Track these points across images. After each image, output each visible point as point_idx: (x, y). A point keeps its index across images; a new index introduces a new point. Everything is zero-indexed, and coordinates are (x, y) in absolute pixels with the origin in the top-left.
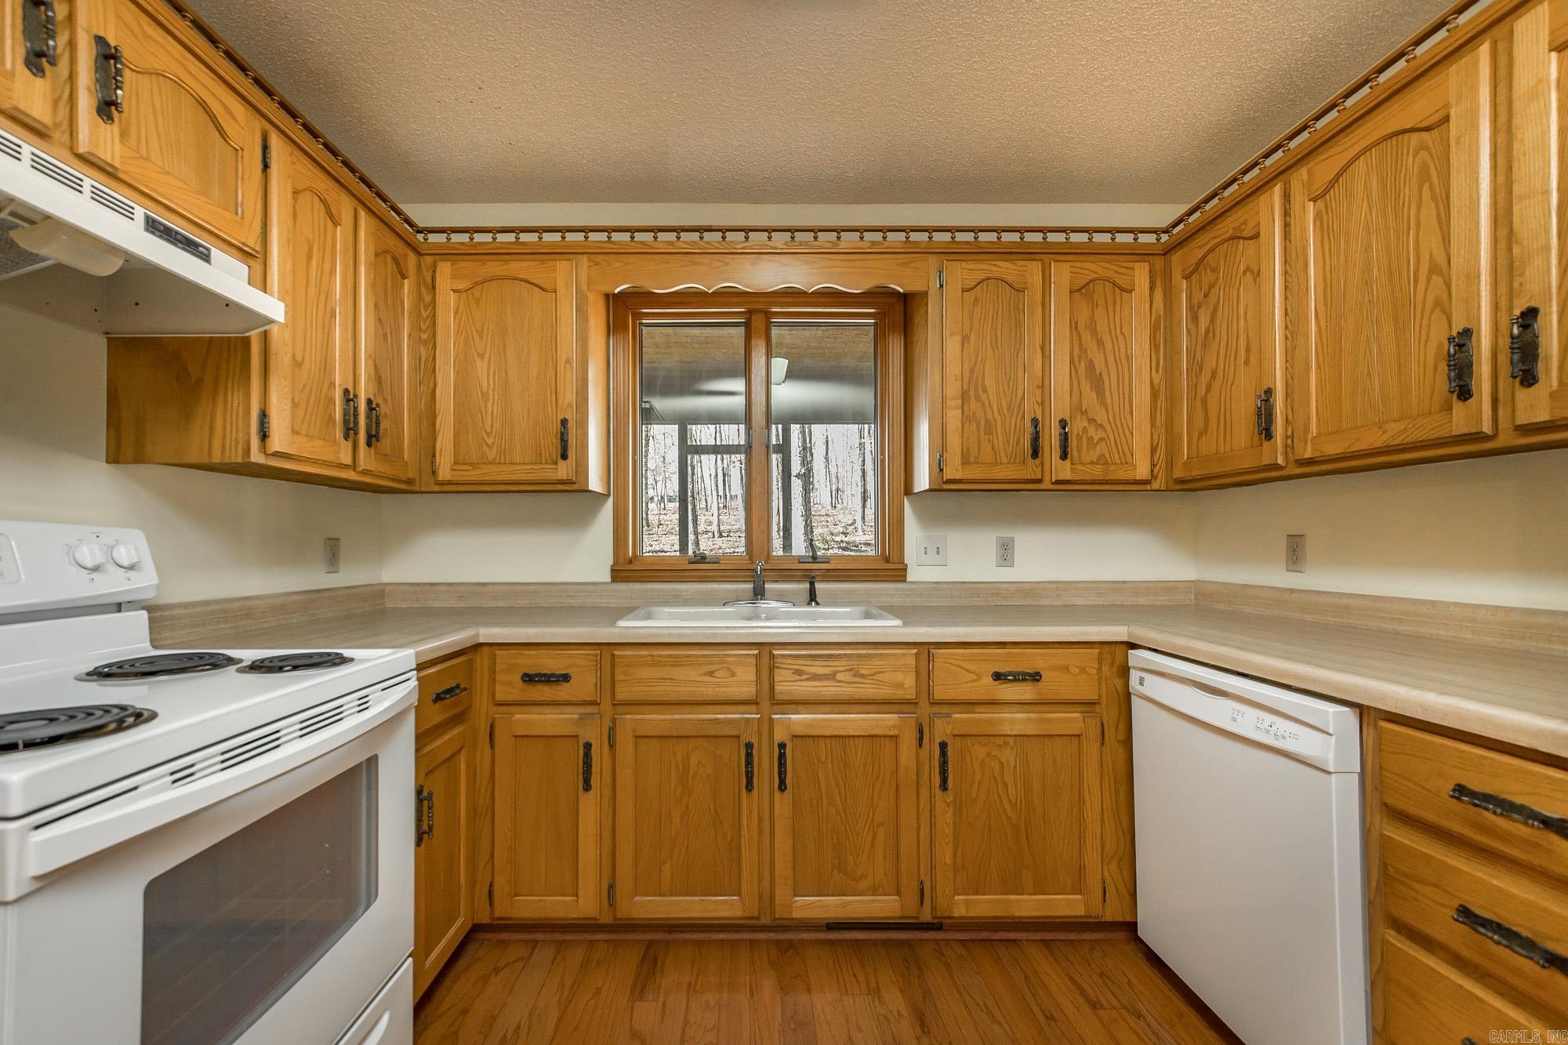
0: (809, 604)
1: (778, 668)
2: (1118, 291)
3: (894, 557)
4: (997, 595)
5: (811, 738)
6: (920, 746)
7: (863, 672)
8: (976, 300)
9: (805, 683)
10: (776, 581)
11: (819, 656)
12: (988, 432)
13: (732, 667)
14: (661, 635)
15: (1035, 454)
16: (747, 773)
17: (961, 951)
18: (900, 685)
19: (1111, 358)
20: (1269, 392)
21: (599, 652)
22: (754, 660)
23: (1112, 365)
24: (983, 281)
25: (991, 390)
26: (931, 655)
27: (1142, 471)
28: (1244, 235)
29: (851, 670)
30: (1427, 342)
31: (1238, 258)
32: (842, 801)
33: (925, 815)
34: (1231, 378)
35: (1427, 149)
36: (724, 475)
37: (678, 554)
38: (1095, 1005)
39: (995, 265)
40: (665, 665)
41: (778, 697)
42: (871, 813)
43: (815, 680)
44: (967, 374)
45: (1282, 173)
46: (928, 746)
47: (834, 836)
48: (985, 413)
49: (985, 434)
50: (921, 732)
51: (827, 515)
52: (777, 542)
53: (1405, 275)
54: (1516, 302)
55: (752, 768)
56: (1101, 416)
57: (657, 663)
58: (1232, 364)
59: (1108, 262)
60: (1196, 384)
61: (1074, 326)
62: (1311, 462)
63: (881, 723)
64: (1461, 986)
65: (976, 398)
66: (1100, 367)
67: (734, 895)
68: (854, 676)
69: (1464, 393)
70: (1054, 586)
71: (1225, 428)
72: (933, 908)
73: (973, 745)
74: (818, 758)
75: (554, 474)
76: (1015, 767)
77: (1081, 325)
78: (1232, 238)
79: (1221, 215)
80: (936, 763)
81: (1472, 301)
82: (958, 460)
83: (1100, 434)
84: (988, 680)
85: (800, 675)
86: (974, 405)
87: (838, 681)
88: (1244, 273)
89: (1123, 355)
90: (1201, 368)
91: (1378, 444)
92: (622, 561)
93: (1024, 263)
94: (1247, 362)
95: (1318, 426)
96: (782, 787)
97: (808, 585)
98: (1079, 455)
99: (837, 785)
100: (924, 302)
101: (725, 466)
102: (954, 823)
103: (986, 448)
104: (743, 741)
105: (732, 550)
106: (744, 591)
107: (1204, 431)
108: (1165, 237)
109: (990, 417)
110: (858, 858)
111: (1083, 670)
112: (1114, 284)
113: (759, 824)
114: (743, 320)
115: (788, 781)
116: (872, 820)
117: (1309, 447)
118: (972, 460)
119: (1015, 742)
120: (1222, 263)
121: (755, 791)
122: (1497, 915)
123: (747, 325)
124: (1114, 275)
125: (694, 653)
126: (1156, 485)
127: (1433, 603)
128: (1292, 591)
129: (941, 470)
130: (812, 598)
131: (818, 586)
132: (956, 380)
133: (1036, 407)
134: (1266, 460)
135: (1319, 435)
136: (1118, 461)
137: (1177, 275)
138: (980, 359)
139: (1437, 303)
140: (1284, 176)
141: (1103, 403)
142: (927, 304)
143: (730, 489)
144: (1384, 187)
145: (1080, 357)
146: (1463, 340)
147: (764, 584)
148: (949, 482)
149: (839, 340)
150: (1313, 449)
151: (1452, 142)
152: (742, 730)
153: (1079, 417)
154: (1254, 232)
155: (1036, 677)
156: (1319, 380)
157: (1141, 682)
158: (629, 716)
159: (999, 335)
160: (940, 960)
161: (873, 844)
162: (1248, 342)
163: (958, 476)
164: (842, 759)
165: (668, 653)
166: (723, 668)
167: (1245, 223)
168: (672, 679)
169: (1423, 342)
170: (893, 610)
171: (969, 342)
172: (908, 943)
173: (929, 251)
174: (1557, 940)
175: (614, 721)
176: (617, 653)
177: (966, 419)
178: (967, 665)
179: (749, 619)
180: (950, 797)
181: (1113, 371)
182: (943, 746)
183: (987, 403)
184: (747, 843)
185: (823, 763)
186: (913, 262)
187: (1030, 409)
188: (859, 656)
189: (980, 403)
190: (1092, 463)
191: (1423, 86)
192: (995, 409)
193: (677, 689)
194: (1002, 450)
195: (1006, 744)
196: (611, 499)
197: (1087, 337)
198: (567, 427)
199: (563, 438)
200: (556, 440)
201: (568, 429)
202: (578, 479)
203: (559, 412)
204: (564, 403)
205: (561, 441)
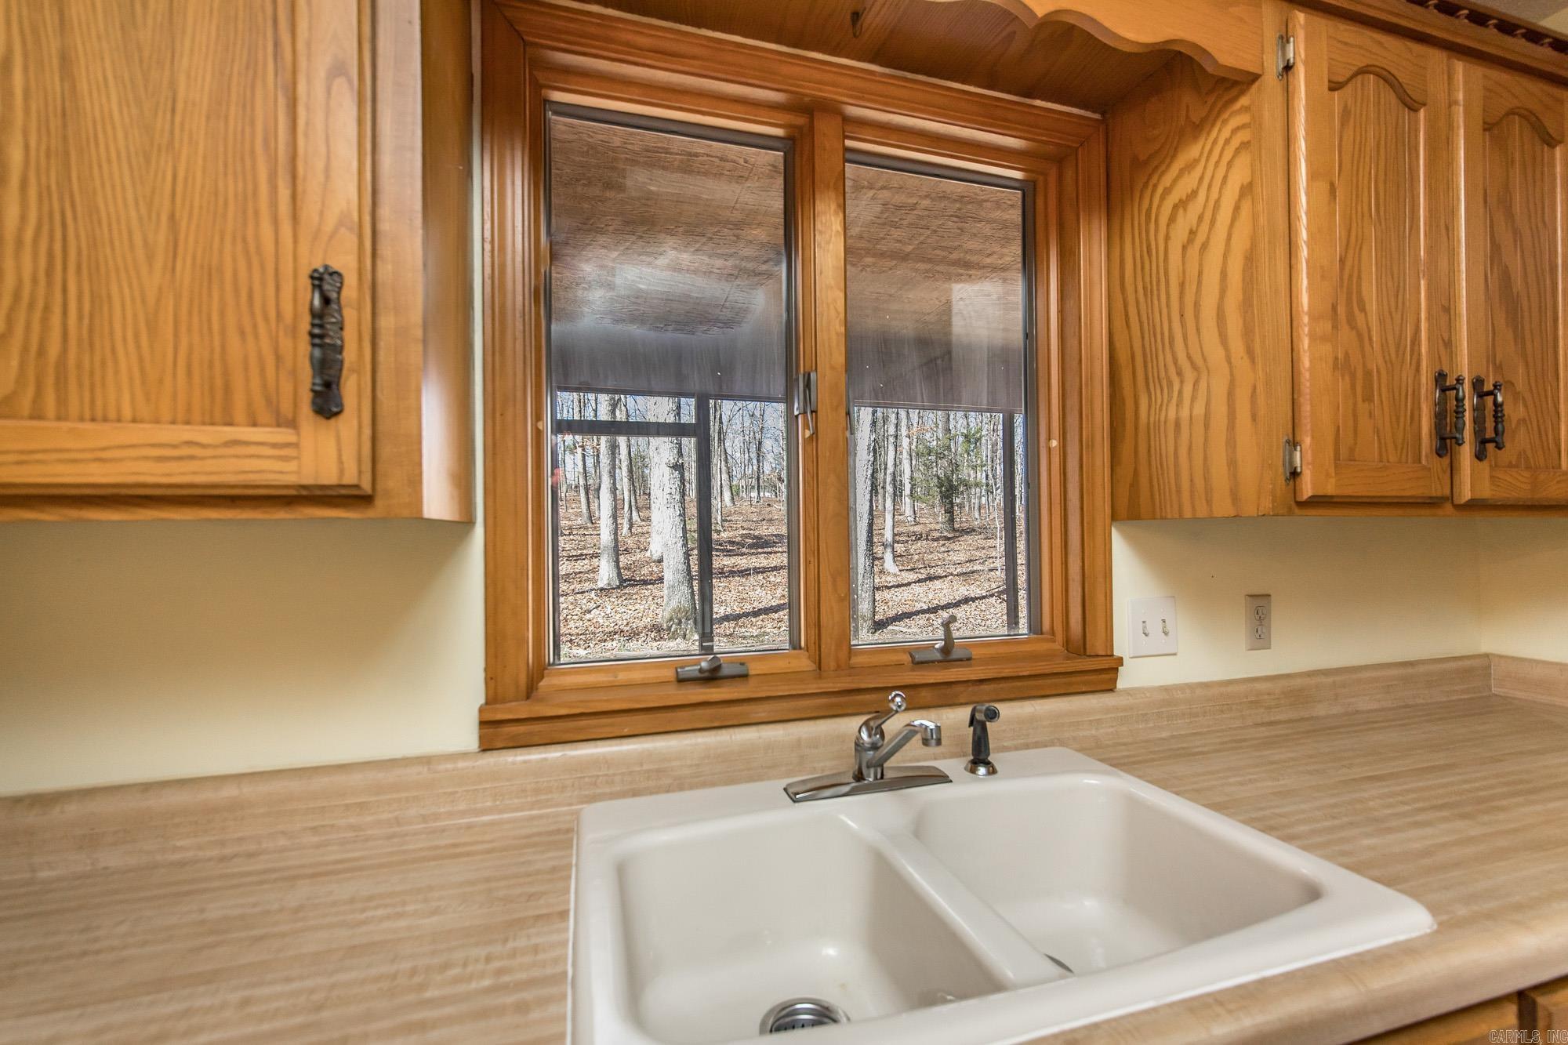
3: (1097, 645)
8: (1348, 111)
12: (1369, 397)
15: (1442, 445)
19: (1530, 266)
23: (1532, 279)
24: (1359, 72)
25: (1373, 307)
39: (1380, 43)
48: (1363, 355)
49: (1363, 401)
56: (1522, 378)
65: (1350, 321)
66: (1518, 284)
70: (1330, 679)
75: (292, 466)
82: (1328, 459)
83: (1521, 411)
86: (1347, 338)
92: (510, 693)
93: (1423, 50)
98: (1500, 452)
103: (1366, 431)
109: (1370, 366)
112: (1539, 125)
118: (1348, 455)
124: (1541, 110)
129: (1295, 474)
130: (982, 755)
133: (1440, 348)
141: (1525, 356)
145: (1493, 260)
148: (1313, 500)
163: (1330, 490)
177: (1337, 365)
183: (1365, 335)
186: (1233, 3)
187: (1430, 354)
189: (1354, 332)
190: (1516, 467)
192: (1377, 348)
196: (479, 531)
198: (339, 298)
199: (321, 337)
200: (286, 344)
201: (340, 311)
202: (380, 486)
203: (304, 249)
204: (321, 213)
205: (314, 345)
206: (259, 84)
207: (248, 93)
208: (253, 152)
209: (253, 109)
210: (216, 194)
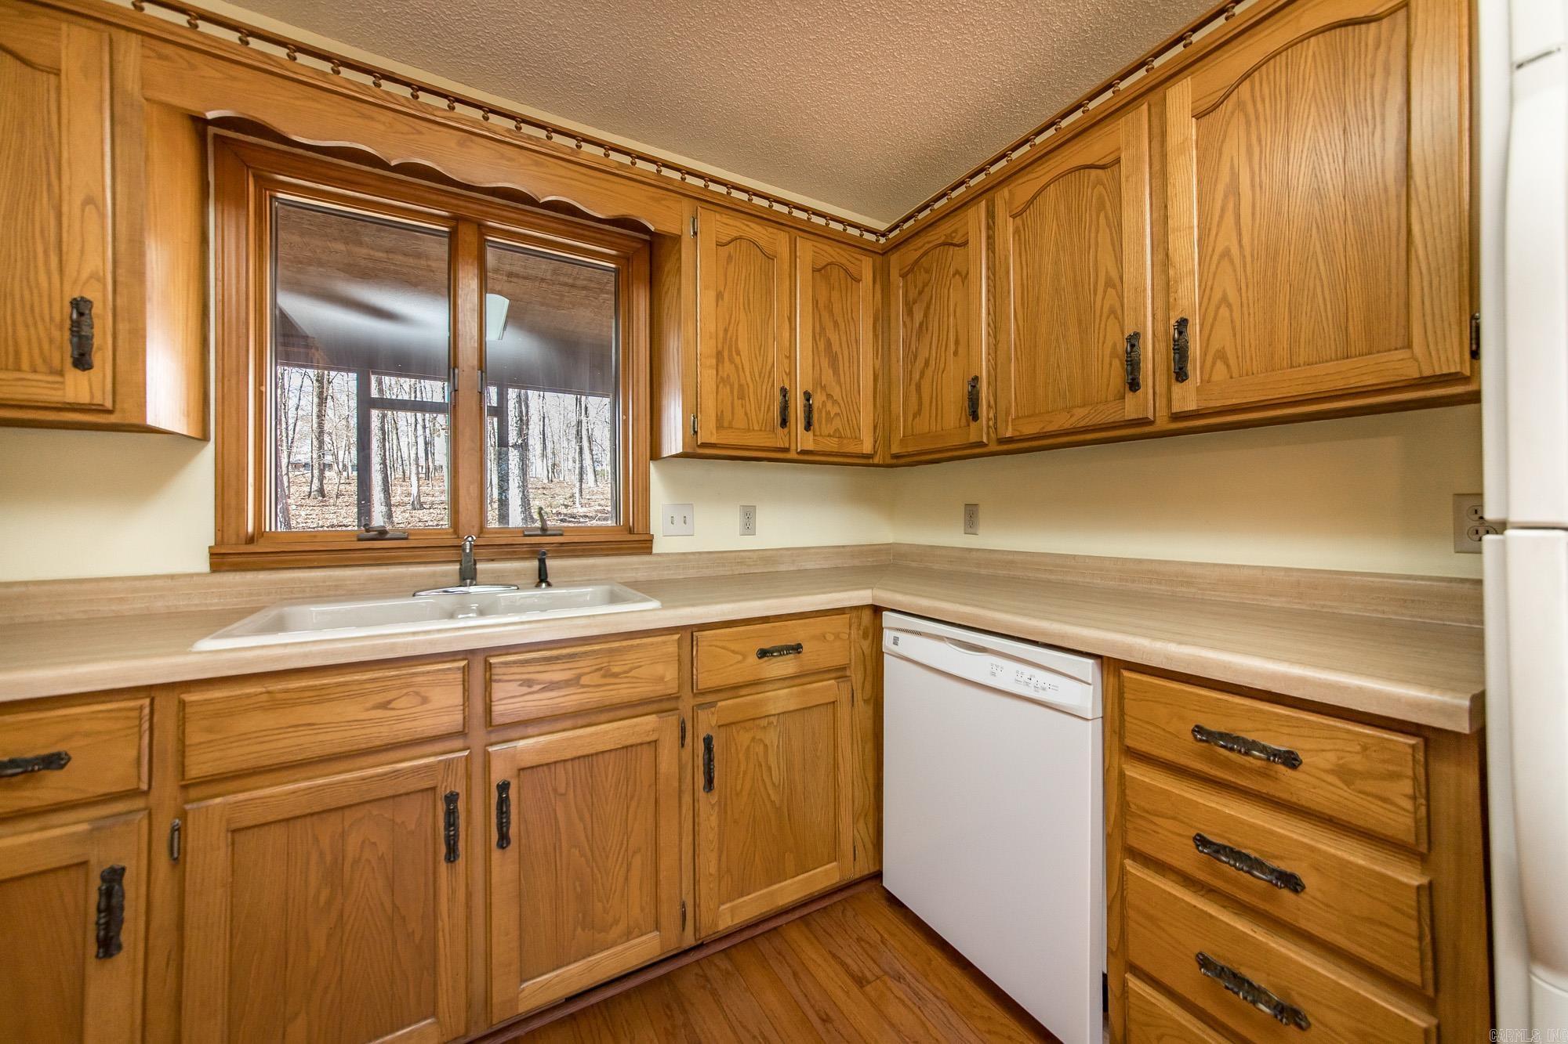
0: (538, 585)
1: (496, 681)
2: (849, 279)
3: (639, 528)
4: (741, 563)
5: (545, 768)
6: (683, 745)
7: (615, 670)
8: (730, 257)
9: (536, 696)
10: (493, 560)
11: (557, 658)
12: (741, 397)
13: (422, 690)
14: (290, 657)
15: (784, 423)
16: (448, 838)
17: (724, 964)
18: (661, 679)
19: (844, 339)
20: (976, 379)
21: (147, 701)
22: (461, 675)
23: (844, 345)
24: (736, 239)
25: (744, 353)
26: (695, 638)
27: (867, 448)
28: (955, 241)
29: (601, 669)
30: (1104, 343)
31: (949, 261)
32: (587, 837)
33: (688, 826)
34: (942, 366)
35: (1103, 185)
36: (426, 444)
37: (356, 528)
38: (860, 982)
39: (747, 225)
40: (295, 705)
41: (497, 720)
42: (625, 842)
43: (552, 690)
44: (721, 334)
45: (986, 191)
46: (691, 744)
47: (577, 884)
48: (739, 376)
49: (738, 399)
50: (683, 730)
51: (544, 488)
52: (492, 514)
53: (1086, 286)
54: (1172, 314)
55: (456, 830)
56: (836, 392)
57: (275, 704)
58: (943, 355)
59: (844, 250)
60: (911, 371)
61: (815, 303)
62: (1011, 440)
63: (637, 729)
64: (1195, 907)
65: (730, 359)
66: (836, 347)
67: (425, 1018)
68: (604, 676)
69: (1134, 385)
70: (789, 552)
71: (937, 409)
72: (696, 929)
73: (738, 732)
74: (555, 790)
75: (60, 393)
76: (778, 747)
77: (821, 305)
78: (944, 244)
79: (931, 225)
80: (700, 762)
81: (1139, 308)
82: (712, 424)
83: (836, 410)
84: (753, 659)
85: (530, 686)
86: (728, 367)
87: (584, 686)
88: (954, 275)
89: (853, 338)
90: (916, 357)
91: (1066, 426)
92: (233, 540)
93: (775, 231)
94: (956, 353)
95: (1017, 410)
96: (504, 840)
97: (536, 563)
98: (820, 428)
99: (582, 819)
100: (677, 248)
101: (428, 435)
102: (719, 826)
103: (739, 412)
104: (442, 792)
105: (436, 523)
106: (445, 574)
107: (918, 413)
108: (882, 240)
109: (743, 382)
110: (608, 902)
111: (837, 636)
112: (846, 271)
113: (467, 903)
114: (446, 229)
115: (513, 831)
116: (627, 850)
117: (1010, 428)
118: (726, 424)
119: (778, 721)
120: (935, 265)
121: (461, 861)
122: (1229, 840)
123: (453, 236)
124: (848, 263)
125: (356, 678)
126: (876, 461)
127: (1074, 557)
128: (970, 550)
129: (696, 433)
130: (543, 578)
131: (549, 563)
132: (711, 338)
133: (785, 377)
134: (973, 439)
135: (1018, 418)
136: (849, 435)
137: (894, 274)
138: (733, 321)
139: (1112, 311)
140: (990, 193)
141: (839, 382)
142: (680, 251)
143: (433, 459)
144: (1070, 210)
145: (820, 334)
146: (1134, 340)
147: (475, 564)
148: (704, 445)
149: (566, 299)
150: (1014, 430)
151: (1123, 179)
152: (440, 778)
153: (819, 391)
154: (963, 240)
155: (797, 649)
156: (1017, 370)
157: (896, 641)
158: (218, 800)
159: (751, 299)
160: (704, 987)
161: (626, 879)
162: (957, 336)
163: (713, 440)
164: (588, 783)
165: (303, 684)
166: (406, 694)
167: (955, 231)
168: (309, 724)
169: (1101, 341)
170: (647, 588)
171: (722, 299)
172: (667, 977)
173: (684, 193)
174: (1281, 858)
175: (183, 815)
176: (189, 697)
177: (722, 381)
178: (733, 646)
179: (451, 616)
180: (714, 798)
181: (846, 353)
182: (708, 741)
183: (740, 366)
184: (447, 936)
185: (562, 795)
186: (664, 199)
187: (779, 379)
188: (611, 651)
189: (733, 365)
190: (829, 436)
191: (1095, 134)
192: (748, 374)
193: (321, 738)
194: (754, 417)
195: (770, 723)
196: (210, 447)
197: (825, 315)
198: (90, 314)
199: (78, 332)
200: (56, 334)
201: (91, 318)
202: (117, 406)
203: (67, 287)
204: (79, 272)
205: (73, 336)
206: (37, 203)
207: (30, 207)
208: (33, 237)
209: (34, 215)
210: (10, 256)
